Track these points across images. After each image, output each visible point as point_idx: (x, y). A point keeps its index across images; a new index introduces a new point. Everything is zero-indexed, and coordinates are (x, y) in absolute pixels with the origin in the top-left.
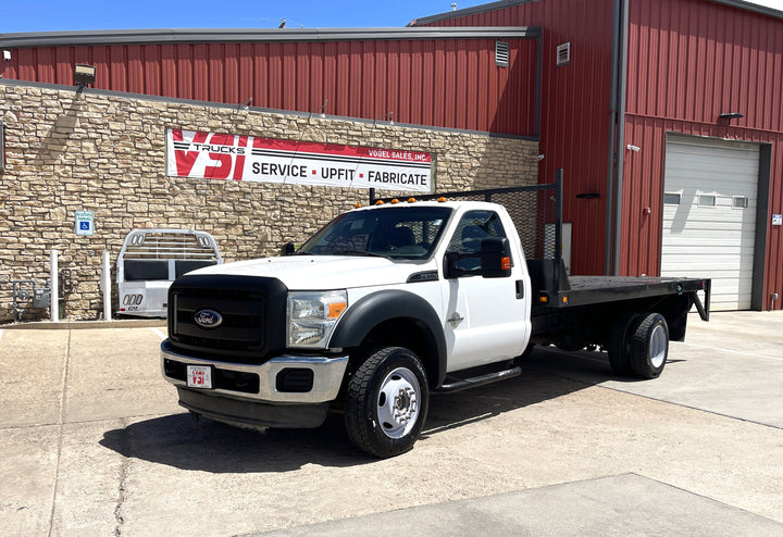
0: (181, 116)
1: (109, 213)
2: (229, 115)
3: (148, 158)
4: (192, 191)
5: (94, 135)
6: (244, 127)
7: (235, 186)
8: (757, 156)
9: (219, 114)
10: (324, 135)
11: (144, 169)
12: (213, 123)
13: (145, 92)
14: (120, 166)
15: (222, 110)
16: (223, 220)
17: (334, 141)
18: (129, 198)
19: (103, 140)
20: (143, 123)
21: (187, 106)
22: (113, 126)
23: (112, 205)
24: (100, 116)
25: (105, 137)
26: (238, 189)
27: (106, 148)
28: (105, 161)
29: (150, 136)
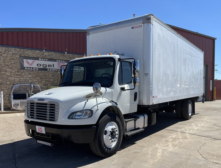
1: (2, 80)
2: (39, 52)
3: (15, 65)
4: (28, 74)
6: (43, 56)
10: (66, 58)
11: (13, 67)
12: (34, 54)
15: (36, 51)
18: (9, 76)
20: (13, 54)
22: (4, 55)
23: (3, 78)
25: (1, 58)
26: (42, 73)
28: (1, 65)
29: (15, 58)
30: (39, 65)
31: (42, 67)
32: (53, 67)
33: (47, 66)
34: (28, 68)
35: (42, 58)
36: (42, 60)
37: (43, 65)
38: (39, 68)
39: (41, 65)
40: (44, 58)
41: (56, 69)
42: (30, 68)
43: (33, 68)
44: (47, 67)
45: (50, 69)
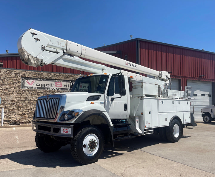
0: (25, 74)
1: (5, 98)
2: (38, 73)
3: (16, 84)
4: (28, 92)
5: (2, 79)
6: (42, 76)
7: (39, 91)
8: (178, 82)
9: (35, 73)
10: (64, 78)
11: (15, 87)
12: (34, 75)
13: (17, 68)
14: (9, 86)
15: (36, 72)
16: (36, 100)
17: (66, 79)
18: (11, 94)
19: (5, 80)
20: (15, 76)
21: (27, 71)
22: (7, 76)
23: (6, 96)
24: (4, 74)
25: (5, 79)
26: (40, 92)
27: (6, 82)
28: (5, 85)
29: (17, 79)
30: (38, 85)
31: (40, 86)
32: (51, 86)
33: (45, 85)
34: (28, 87)
35: (41, 79)
36: (41, 80)
37: (42, 85)
38: (38, 88)
39: (40, 84)
40: (42, 79)
41: (54, 88)
42: (30, 87)
43: (32, 88)
44: (46, 87)
45: (48, 88)
